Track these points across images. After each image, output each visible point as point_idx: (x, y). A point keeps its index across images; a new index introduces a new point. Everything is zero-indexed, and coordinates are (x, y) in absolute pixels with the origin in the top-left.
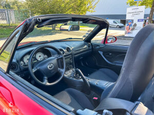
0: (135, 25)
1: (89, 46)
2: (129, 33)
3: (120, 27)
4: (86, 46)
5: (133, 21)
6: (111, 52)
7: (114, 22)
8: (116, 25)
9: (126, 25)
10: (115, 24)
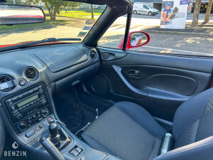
0: (176, 10)
1: (92, 56)
2: (166, 23)
3: (153, 14)
4: (84, 57)
5: (172, 3)
6: (137, 68)
7: (145, 7)
8: (148, 10)
9: (163, 10)
10: (145, 10)
